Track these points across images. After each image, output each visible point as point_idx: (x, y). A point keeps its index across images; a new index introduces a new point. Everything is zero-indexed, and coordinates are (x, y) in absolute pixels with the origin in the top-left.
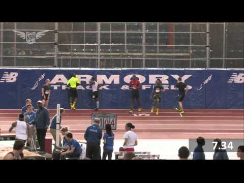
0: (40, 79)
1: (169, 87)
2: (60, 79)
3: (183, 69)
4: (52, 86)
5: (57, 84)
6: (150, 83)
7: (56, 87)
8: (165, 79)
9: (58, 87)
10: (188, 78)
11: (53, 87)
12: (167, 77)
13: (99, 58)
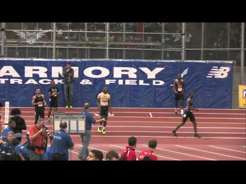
1: (138, 82)
2: (8, 72)
3: (154, 61)
5: (4, 77)
6: (115, 77)
7: (3, 81)
10: (160, 72)
12: (135, 70)
13: (54, 47)
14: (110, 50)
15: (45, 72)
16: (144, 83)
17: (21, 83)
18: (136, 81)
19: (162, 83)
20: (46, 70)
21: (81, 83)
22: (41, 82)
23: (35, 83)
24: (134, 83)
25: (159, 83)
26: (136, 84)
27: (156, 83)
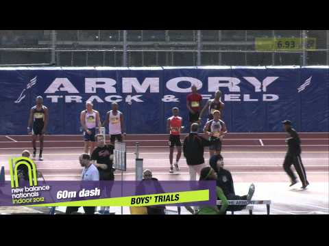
0: (29, 86)
1: (242, 98)
2: (62, 86)
3: (264, 68)
4: (48, 97)
6: (210, 90)
7: (55, 99)
8: (234, 84)
9: (59, 99)
10: (273, 83)
11: (51, 98)
13: (124, 50)
14: (202, 53)
15: (113, 86)
16: (251, 98)
17: (81, 101)
18: (239, 95)
19: (275, 97)
20: (114, 82)
21: (163, 100)
22: (108, 99)
23: (99, 100)
24: (236, 98)
25: (271, 97)
26: (240, 100)
27: (268, 98)
